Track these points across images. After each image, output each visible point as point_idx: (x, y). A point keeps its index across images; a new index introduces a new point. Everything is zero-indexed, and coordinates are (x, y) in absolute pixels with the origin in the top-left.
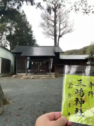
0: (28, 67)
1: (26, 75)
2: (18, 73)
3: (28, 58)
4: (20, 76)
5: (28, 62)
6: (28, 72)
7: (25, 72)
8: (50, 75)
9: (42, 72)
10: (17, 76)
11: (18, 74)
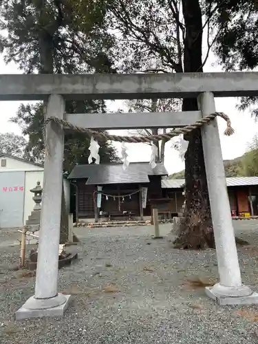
0: (99, 205)
1: (96, 222)
2: (80, 217)
3: (100, 189)
4: (83, 224)
5: (99, 196)
6: (100, 216)
7: (93, 217)
8: (142, 220)
9: (125, 215)
10: (78, 224)
11: (80, 220)
